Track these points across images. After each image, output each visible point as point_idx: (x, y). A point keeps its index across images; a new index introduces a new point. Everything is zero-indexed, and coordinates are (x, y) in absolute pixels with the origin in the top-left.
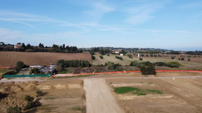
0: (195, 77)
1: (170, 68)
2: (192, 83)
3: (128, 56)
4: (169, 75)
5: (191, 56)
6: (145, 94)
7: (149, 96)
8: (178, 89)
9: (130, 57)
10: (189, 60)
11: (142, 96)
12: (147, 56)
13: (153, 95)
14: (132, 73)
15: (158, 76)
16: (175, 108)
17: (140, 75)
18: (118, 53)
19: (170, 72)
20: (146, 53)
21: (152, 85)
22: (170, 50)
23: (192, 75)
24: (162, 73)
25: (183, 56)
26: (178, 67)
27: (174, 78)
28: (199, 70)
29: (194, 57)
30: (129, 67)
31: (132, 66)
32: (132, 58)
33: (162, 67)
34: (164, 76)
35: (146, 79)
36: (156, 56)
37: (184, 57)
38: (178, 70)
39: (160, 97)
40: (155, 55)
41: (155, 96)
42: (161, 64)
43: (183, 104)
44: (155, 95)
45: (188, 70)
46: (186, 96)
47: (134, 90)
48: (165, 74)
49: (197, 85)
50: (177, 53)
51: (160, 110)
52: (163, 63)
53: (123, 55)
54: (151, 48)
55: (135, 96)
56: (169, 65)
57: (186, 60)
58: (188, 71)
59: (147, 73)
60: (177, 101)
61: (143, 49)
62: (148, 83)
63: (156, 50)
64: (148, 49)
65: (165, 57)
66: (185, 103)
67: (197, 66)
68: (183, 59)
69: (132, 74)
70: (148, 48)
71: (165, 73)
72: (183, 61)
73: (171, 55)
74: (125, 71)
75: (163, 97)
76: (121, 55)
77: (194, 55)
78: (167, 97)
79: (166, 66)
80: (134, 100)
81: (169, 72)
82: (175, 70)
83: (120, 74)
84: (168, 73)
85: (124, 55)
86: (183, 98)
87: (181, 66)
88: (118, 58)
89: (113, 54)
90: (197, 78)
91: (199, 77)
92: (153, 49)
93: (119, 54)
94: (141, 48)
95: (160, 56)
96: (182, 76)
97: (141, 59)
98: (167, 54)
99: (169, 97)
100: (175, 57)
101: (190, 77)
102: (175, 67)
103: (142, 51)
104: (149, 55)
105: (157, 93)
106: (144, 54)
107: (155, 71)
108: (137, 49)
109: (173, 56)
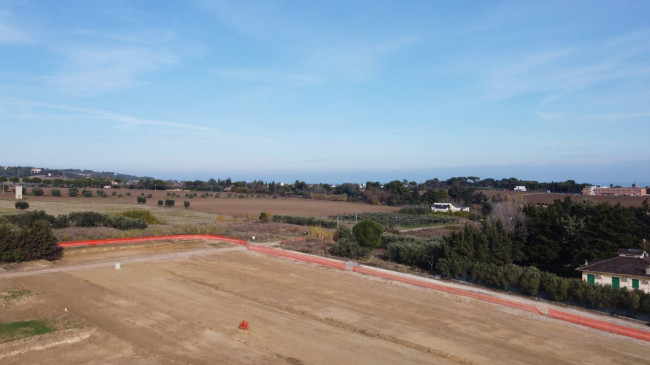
0: (185, 255)
1: (115, 232)
2: (173, 274)
4: (109, 255)
5: (195, 195)
8: (122, 302)
10: (187, 205)
12: (56, 194)
13: (4, 345)
15: (65, 264)
19: (115, 245)
20: (59, 183)
21: (24, 302)
22: (141, 179)
23: (181, 250)
24: (84, 251)
25: (174, 194)
26: (144, 227)
27: (118, 266)
28: (203, 233)
29: (203, 196)
33: (90, 231)
34: (88, 262)
36: (88, 195)
37: (178, 196)
38: (144, 237)
40: (84, 192)
41: (13, 349)
42: (89, 220)
43: (120, 356)
44: (16, 343)
45: (174, 234)
46: (141, 322)
48: (96, 253)
49: (185, 280)
50: (160, 185)
52: (97, 214)
54: (82, 170)
56: (118, 220)
57: (179, 207)
58: (173, 238)
59: (17, 257)
60: (102, 352)
61: (50, 171)
62: (6, 297)
63: (99, 175)
64: (70, 173)
65: (120, 196)
66: (128, 351)
67: (202, 221)
68: (170, 203)
70: (72, 170)
71: (95, 250)
72: (169, 210)
73: (138, 193)
75: (49, 346)
77: (204, 193)
78: (70, 341)
79: (106, 226)
81: (109, 245)
82: (132, 238)
84: (105, 249)
86: (123, 333)
87: (158, 223)
90: (193, 258)
91: (198, 252)
92: (90, 172)
94: (42, 169)
95: (103, 195)
96: (149, 255)
97: (21, 205)
98: (131, 187)
99: (76, 339)
100: (150, 196)
101: (171, 256)
102: (134, 226)
103: (43, 177)
104: (65, 191)
105: (28, 334)
106: (43, 189)
107: (54, 244)
108: (28, 171)
109: (146, 194)
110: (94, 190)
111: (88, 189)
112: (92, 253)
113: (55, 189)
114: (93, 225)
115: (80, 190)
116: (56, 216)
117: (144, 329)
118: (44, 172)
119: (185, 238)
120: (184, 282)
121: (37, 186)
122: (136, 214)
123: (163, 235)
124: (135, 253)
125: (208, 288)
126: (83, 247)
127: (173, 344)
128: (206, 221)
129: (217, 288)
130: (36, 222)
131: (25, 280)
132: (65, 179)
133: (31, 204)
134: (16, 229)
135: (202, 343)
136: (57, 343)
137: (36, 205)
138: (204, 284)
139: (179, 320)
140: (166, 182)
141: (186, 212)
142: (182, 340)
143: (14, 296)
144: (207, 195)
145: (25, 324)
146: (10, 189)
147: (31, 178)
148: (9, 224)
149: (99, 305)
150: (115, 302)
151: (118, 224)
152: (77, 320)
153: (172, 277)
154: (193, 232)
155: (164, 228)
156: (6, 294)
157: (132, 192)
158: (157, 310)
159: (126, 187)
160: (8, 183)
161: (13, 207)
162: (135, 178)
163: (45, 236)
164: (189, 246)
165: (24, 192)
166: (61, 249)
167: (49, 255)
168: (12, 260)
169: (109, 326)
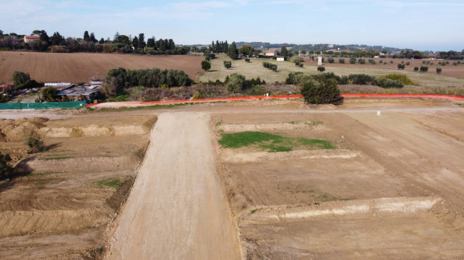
0: (432, 110)
1: (379, 89)
2: (421, 123)
3: (295, 62)
4: (373, 105)
5: (448, 63)
6: (288, 150)
7: (299, 153)
8: (379, 138)
9: (297, 64)
10: (439, 71)
11: (280, 154)
12: (342, 62)
13: (308, 152)
14: (284, 101)
15: (345, 108)
16: (350, 183)
17: (299, 105)
18: (272, 54)
19: (378, 98)
20: (344, 54)
21: (320, 128)
22: (402, 51)
23: (429, 106)
24: (357, 101)
25: (428, 62)
26: (401, 86)
27: (379, 113)
28: (451, 94)
29: (455, 64)
30: (281, 87)
31: (291, 83)
32: (302, 66)
33: (362, 87)
34: (359, 108)
35: (309, 114)
36: (362, 62)
37: (432, 64)
38: (400, 94)
39: (325, 155)
40: (360, 60)
41: (312, 154)
42: (362, 80)
43: (375, 172)
44: (314, 151)
45: (425, 93)
46: (391, 154)
47: (267, 140)
48: (365, 103)
49: (429, 129)
50: (417, 55)
51: (309, 189)
52: (368, 76)
53: (282, 59)
54: (360, 45)
55: (264, 154)
56: (381, 81)
57: (431, 72)
58: (423, 97)
59: (316, 101)
60: (363, 167)
61: (339, 47)
62: (309, 124)
63: (371, 48)
64: (351, 47)
65: (385, 63)
66: (381, 171)
67: (451, 84)
68: (424, 69)
69: (282, 103)
70: (353, 45)
71: (364, 100)
72: (423, 75)
73: (398, 61)
74: (267, 94)
75: (332, 157)
76: (278, 59)
77: (456, 61)
78: (344, 157)
79: (373, 84)
80: (257, 164)
81: (374, 98)
82: (391, 94)
83: (254, 103)
84: (371, 101)
85: (285, 59)
86: (379, 159)
87: (413, 84)
88: (267, 66)
89: (260, 57)
90: (439, 113)
91: (444, 109)
92: (365, 46)
93: (275, 58)
94: (334, 45)
95: (372, 63)
96: (403, 107)
97: (321, 69)
98: (394, 57)
99: (348, 156)
100: (408, 64)
101: (421, 109)
102: (393, 85)
103: (334, 51)
104: (347, 59)
105: (320, 147)
106: (334, 58)
107: (339, 95)
108: (326, 46)
109: (405, 63)
110: (367, 59)
111: (363, 58)
112: (362, 103)
113: (342, 58)
114: (364, 84)
115: (358, 59)
116: (340, 76)
117: (393, 159)
118: (336, 47)
119: (434, 97)
120: (429, 130)
121: (330, 56)
122: (395, 77)
123: (416, 94)
124: (393, 105)
125: (449, 138)
126: (356, 98)
127: (414, 173)
128: (455, 85)
129: (457, 139)
130: (328, 80)
131: (321, 115)
132: (348, 51)
133: (326, 68)
134: (317, 84)
135: (439, 177)
136: (336, 156)
137: (329, 69)
138: (446, 134)
139: (421, 157)
140: (423, 53)
141: (438, 77)
142: (422, 172)
143: (314, 124)
144: (459, 63)
145: (320, 142)
146: (315, 58)
147: (327, 51)
148: (313, 81)
149: (364, 137)
150: (375, 137)
151: (382, 84)
152: (350, 144)
153: (418, 125)
154: (442, 93)
155: (417, 89)
156: (310, 122)
157: (394, 60)
158: (405, 147)
159: (390, 57)
160: (314, 55)
161: (316, 70)
162: (398, 50)
163: (333, 89)
164: (436, 103)
165: (323, 61)
166: (343, 98)
167: (335, 101)
168: (314, 102)
169: (369, 152)
